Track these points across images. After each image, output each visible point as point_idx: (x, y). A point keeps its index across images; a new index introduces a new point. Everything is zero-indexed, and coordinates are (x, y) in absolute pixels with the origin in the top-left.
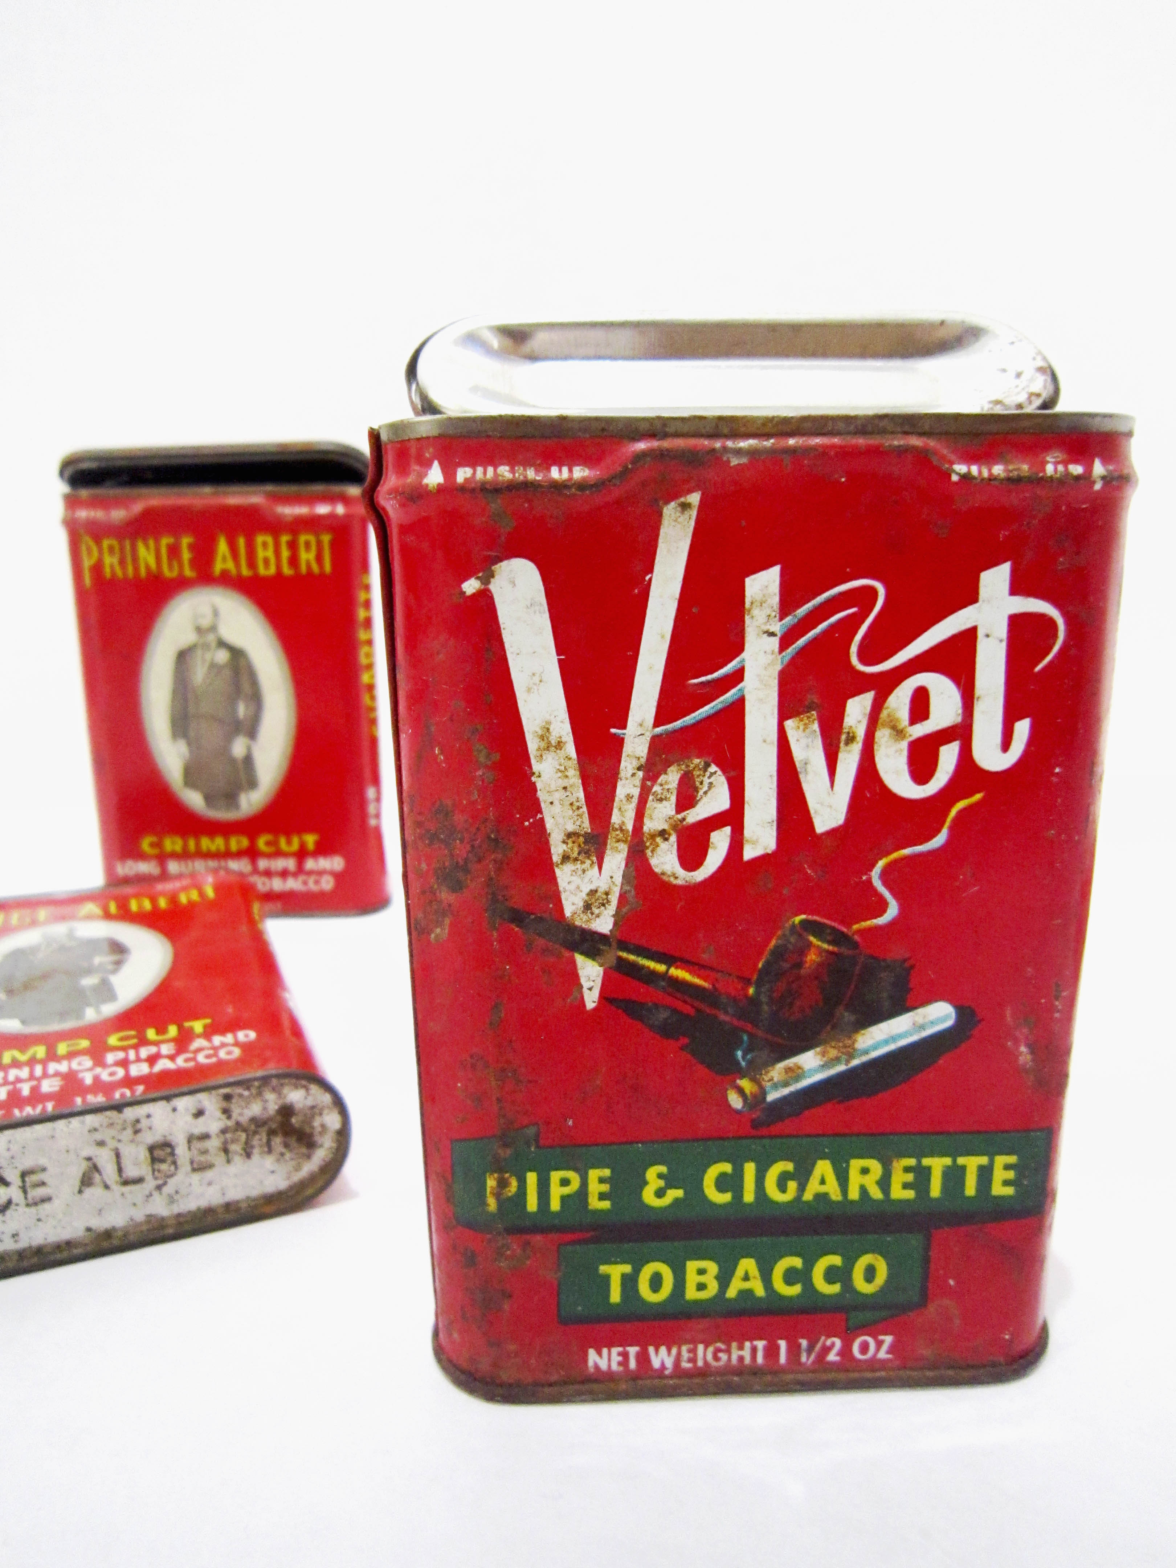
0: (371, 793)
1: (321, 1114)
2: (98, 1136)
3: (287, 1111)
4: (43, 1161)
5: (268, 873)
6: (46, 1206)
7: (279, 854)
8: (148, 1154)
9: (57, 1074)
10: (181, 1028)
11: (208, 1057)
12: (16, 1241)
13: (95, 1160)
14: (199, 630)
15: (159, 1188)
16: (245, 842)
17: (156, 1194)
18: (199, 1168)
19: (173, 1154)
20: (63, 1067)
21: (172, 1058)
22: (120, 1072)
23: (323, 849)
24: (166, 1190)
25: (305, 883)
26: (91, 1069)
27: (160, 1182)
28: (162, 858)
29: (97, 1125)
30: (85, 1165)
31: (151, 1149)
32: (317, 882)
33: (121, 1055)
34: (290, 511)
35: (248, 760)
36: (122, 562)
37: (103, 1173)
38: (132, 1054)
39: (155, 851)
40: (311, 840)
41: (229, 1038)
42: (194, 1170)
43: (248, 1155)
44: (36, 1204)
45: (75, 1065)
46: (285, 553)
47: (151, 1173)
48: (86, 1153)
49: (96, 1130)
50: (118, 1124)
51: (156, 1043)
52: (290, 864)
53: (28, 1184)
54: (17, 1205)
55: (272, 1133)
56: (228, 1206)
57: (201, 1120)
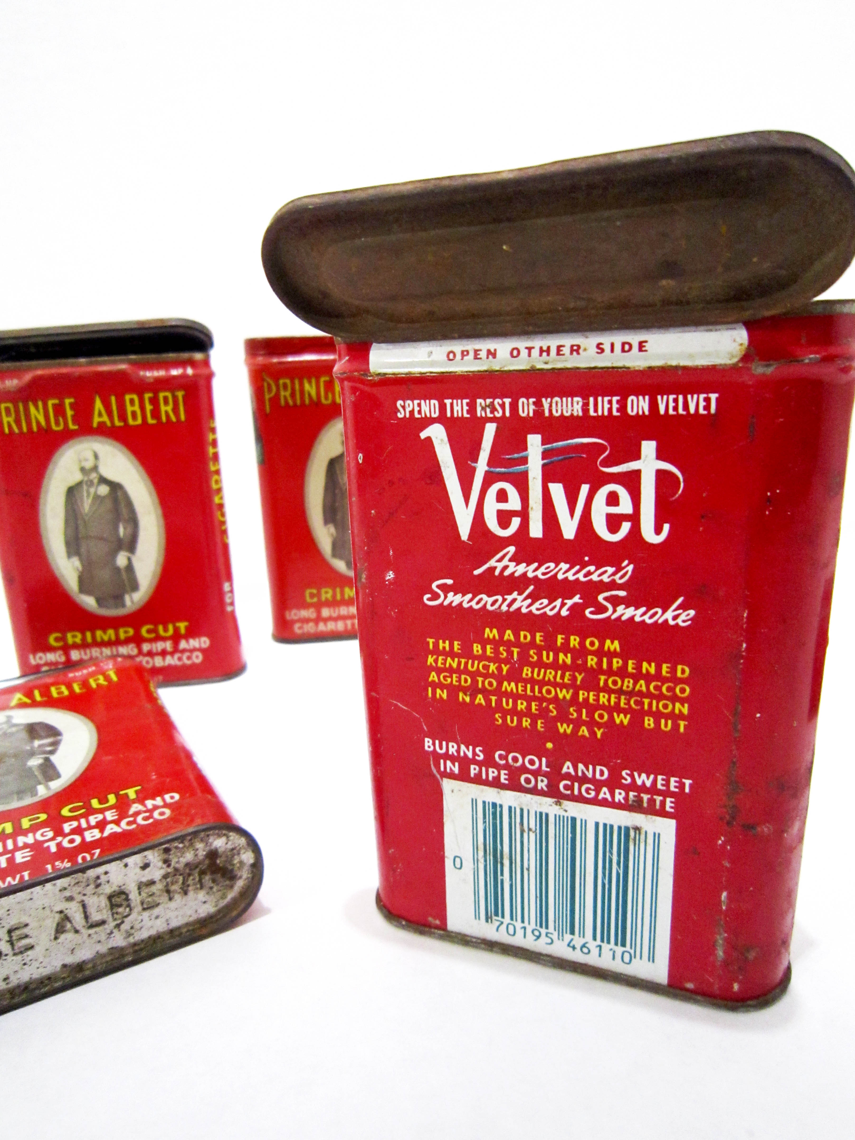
0: (226, 587)
1: (239, 854)
2: (67, 894)
3: (213, 855)
4: (25, 919)
5: (150, 654)
6: (29, 953)
7: (159, 638)
8: (108, 903)
9: (26, 846)
10: (117, 796)
11: (145, 819)
12: (7, 984)
13: (66, 912)
14: (83, 470)
15: (118, 926)
16: (131, 632)
17: (116, 931)
18: (147, 907)
19: (127, 899)
20: (30, 839)
21: (117, 822)
22: (78, 839)
23: (192, 633)
24: (123, 927)
25: (180, 659)
26: (53, 839)
27: (118, 922)
28: (66, 649)
29: (66, 885)
30: (58, 917)
31: (110, 897)
32: (189, 658)
33: (75, 824)
34: (150, 374)
35: (130, 568)
36: (18, 422)
37: (73, 922)
38: (83, 823)
39: (60, 644)
40: (182, 626)
41: (159, 801)
42: (144, 909)
43: (186, 893)
44: (21, 953)
45: (39, 836)
46: (149, 407)
47: (110, 916)
48: (58, 908)
49: (65, 889)
50: (82, 882)
51: (102, 811)
52: (168, 645)
53: (14, 938)
54: (6, 955)
55: (202, 873)
56: (172, 932)
57: (148, 870)
